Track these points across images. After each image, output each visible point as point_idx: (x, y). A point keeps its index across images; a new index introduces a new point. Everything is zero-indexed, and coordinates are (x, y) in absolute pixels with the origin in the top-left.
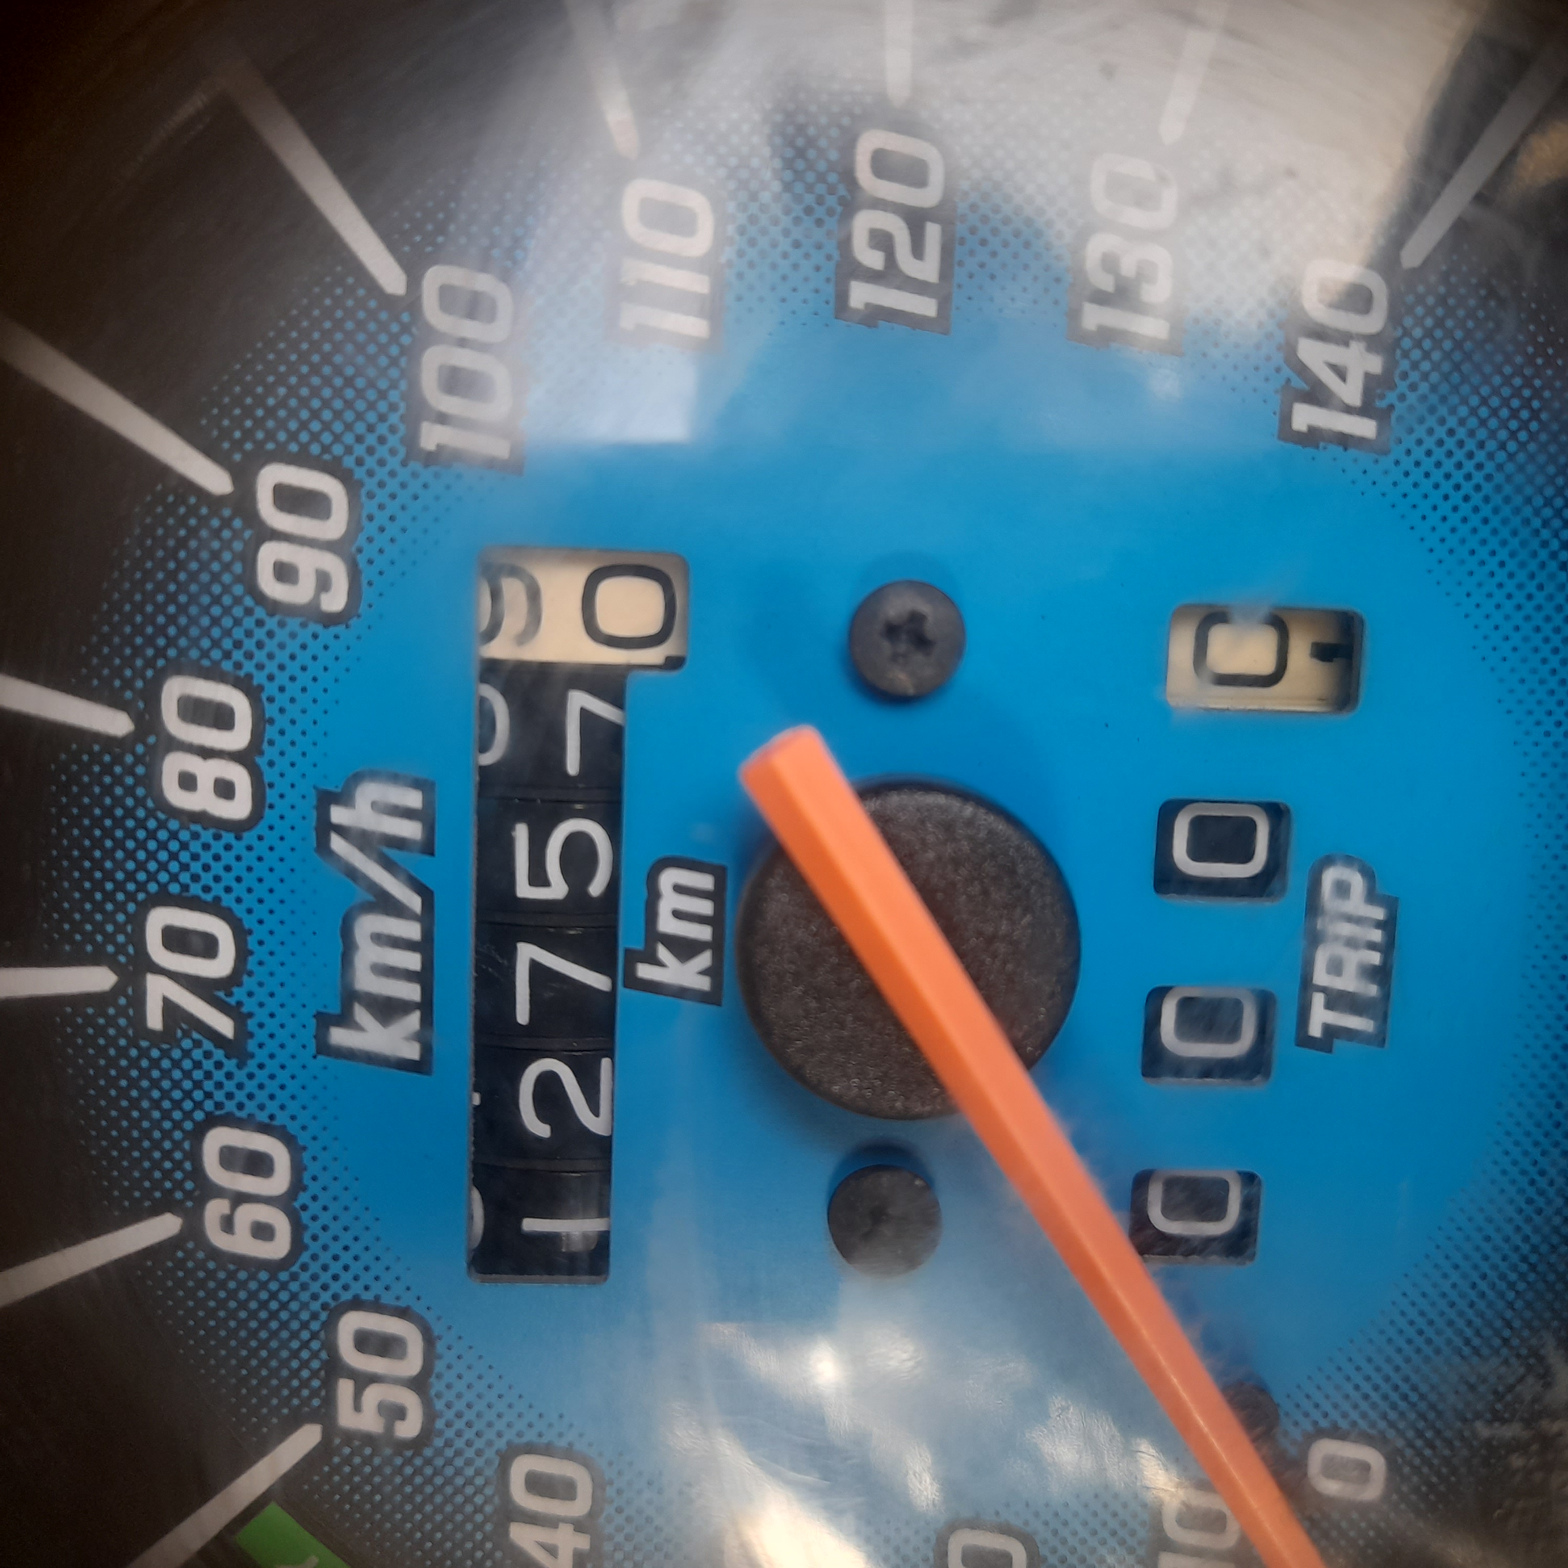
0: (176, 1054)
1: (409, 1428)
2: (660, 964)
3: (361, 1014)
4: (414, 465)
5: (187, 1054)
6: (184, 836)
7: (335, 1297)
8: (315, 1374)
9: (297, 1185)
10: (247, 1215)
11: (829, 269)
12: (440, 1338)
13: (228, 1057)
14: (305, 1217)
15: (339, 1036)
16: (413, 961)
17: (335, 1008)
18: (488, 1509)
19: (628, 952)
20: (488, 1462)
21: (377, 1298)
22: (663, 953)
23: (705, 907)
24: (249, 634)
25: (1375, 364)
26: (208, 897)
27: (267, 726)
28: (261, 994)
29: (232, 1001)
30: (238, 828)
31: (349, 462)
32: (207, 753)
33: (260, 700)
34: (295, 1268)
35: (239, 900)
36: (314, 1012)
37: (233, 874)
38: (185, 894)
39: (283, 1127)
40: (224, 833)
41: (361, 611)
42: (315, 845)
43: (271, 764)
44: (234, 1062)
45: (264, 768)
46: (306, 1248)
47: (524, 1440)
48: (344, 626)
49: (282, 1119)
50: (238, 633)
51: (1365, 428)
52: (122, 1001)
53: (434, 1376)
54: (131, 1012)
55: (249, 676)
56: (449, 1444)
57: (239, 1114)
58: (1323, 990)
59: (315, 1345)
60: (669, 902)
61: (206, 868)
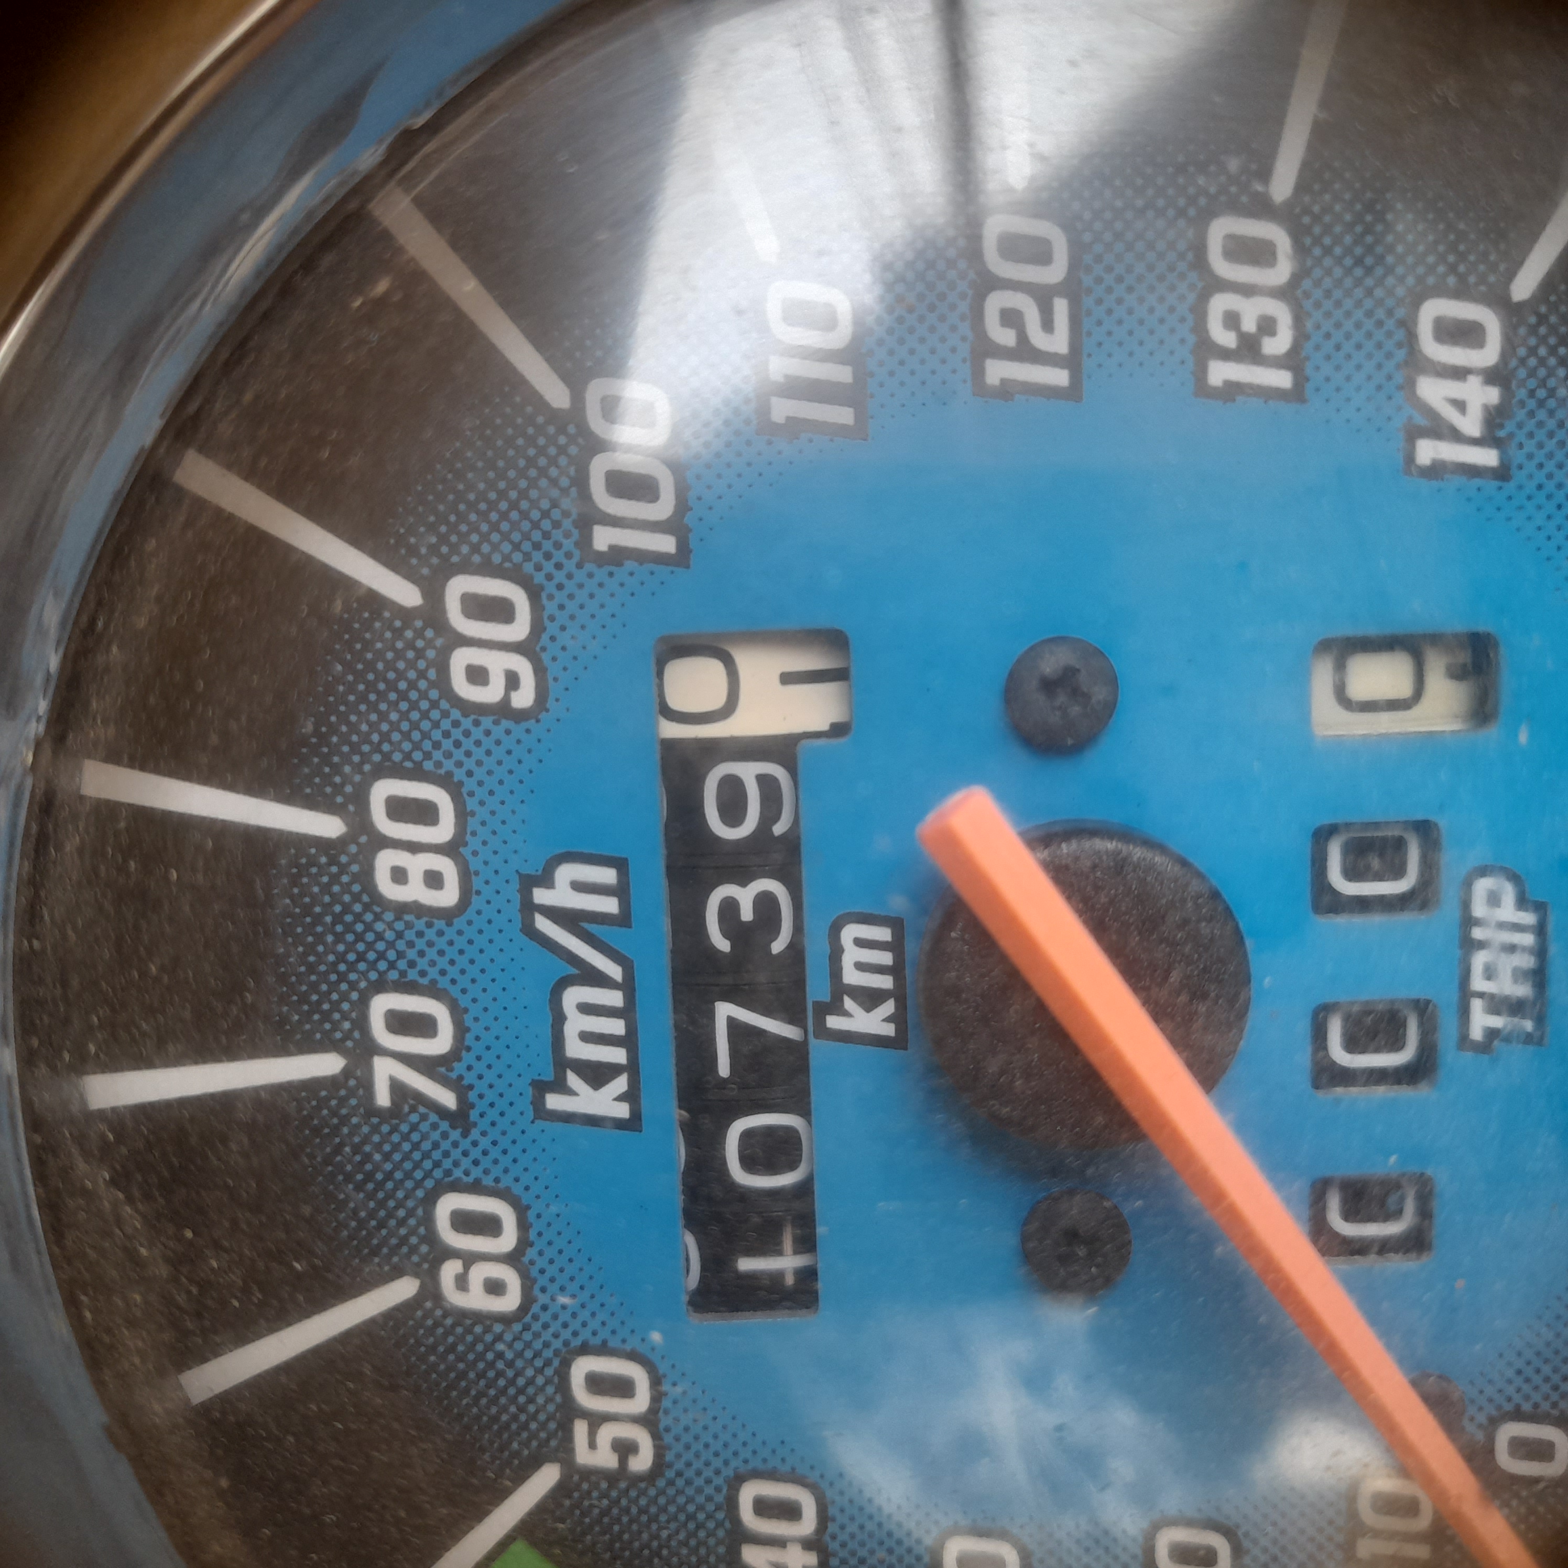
0: (404, 1128)
1: (642, 1462)
2: (847, 1014)
3: (573, 1080)
4: (589, 567)
5: (414, 1128)
6: (399, 926)
7: (566, 1343)
8: (550, 1418)
9: (523, 1243)
10: (480, 1273)
11: (964, 350)
12: (665, 1376)
13: (453, 1127)
14: (534, 1272)
15: (554, 1102)
16: (617, 1027)
17: (549, 1075)
18: (721, 1533)
19: (817, 1004)
20: (718, 1489)
21: (604, 1343)
22: (849, 1003)
23: (886, 958)
24: (446, 734)
25: (1493, 395)
26: (424, 981)
27: (469, 818)
28: (480, 1067)
29: (454, 1075)
30: (448, 915)
31: (528, 568)
32: (414, 848)
33: (461, 794)
34: (528, 1319)
35: (453, 981)
36: (530, 1081)
37: (447, 958)
38: (403, 980)
39: (508, 1189)
40: (435, 921)
41: (548, 706)
42: (520, 926)
43: (475, 853)
44: (459, 1131)
45: (469, 857)
46: (535, 1300)
47: (750, 1466)
48: (533, 721)
49: (506, 1181)
50: (437, 735)
51: (1488, 457)
52: (352, 1082)
53: (661, 1411)
54: (361, 1092)
55: (449, 774)
56: (679, 1474)
57: (465, 1179)
58: (1481, 995)
59: (550, 1390)
60: (851, 955)
61: (421, 954)
